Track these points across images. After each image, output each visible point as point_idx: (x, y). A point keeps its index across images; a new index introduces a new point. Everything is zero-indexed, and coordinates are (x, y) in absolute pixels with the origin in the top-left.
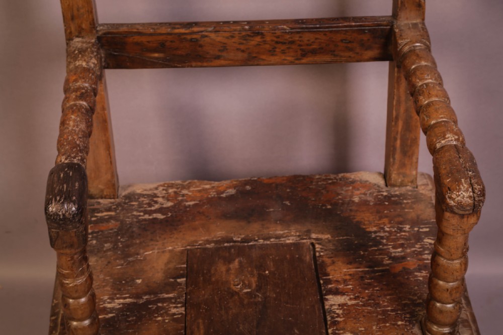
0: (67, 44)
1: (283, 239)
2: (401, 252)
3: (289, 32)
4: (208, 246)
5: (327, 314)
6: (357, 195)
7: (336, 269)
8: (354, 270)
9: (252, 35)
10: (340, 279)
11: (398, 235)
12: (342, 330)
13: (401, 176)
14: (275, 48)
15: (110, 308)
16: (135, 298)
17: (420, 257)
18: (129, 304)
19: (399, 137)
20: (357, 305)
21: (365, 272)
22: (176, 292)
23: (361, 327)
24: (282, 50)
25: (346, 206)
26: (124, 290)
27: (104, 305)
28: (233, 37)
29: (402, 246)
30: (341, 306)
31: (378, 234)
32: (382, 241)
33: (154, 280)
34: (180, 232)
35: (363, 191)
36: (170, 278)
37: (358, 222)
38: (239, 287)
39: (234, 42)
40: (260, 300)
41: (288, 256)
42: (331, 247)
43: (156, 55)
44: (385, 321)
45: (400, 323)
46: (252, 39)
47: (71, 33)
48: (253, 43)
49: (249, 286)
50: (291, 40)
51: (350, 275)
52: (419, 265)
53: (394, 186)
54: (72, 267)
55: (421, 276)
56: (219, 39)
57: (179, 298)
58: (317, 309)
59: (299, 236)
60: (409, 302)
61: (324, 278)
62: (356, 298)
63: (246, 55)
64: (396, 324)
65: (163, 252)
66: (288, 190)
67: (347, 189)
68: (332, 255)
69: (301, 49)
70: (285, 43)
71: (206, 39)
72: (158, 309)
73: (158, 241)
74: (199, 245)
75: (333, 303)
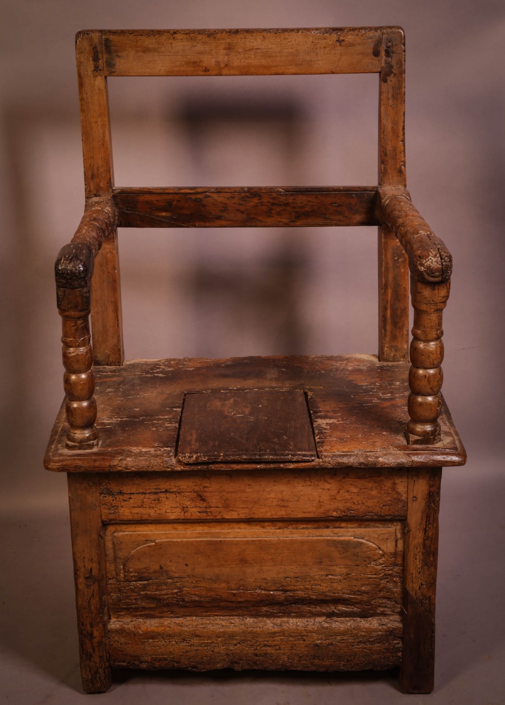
0: (86, 202)
1: (277, 389)
2: (391, 396)
3: (284, 194)
4: (205, 392)
5: (315, 429)
6: (351, 366)
7: (326, 404)
8: (344, 405)
9: (250, 196)
10: (329, 410)
11: (389, 387)
12: (328, 436)
13: (393, 350)
14: (272, 209)
15: (108, 423)
16: (132, 418)
18: (125, 421)
19: (389, 306)
20: (345, 423)
22: (171, 415)
23: (347, 435)
24: (277, 212)
25: (339, 372)
26: (122, 414)
27: (103, 421)
28: (233, 198)
29: (391, 393)
30: (329, 424)
32: (372, 390)
33: (151, 409)
34: (179, 383)
35: (357, 363)
36: (166, 408)
37: (350, 380)
38: (233, 413)
39: (234, 203)
40: (252, 420)
41: (281, 398)
43: (164, 214)
44: (370, 432)
45: (385, 433)
46: (250, 200)
47: (90, 191)
48: (251, 204)
49: (242, 413)
50: (285, 202)
51: (340, 408)
53: (387, 361)
54: (75, 334)
56: (220, 199)
58: (306, 427)
59: (292, 387)
61: (315, 409)
62: (343, 420)
63: (244, 216)
64: (381, 434)
65: (162, 394)
66: (285, 363)
67: (342, 362)
68: (323, 397)
69: (294, 212)
70: (280, 205)
71: (209, 199)
72: (153, 424)
73: (157, 388)
74: (195, 391)
75: (322, 423)
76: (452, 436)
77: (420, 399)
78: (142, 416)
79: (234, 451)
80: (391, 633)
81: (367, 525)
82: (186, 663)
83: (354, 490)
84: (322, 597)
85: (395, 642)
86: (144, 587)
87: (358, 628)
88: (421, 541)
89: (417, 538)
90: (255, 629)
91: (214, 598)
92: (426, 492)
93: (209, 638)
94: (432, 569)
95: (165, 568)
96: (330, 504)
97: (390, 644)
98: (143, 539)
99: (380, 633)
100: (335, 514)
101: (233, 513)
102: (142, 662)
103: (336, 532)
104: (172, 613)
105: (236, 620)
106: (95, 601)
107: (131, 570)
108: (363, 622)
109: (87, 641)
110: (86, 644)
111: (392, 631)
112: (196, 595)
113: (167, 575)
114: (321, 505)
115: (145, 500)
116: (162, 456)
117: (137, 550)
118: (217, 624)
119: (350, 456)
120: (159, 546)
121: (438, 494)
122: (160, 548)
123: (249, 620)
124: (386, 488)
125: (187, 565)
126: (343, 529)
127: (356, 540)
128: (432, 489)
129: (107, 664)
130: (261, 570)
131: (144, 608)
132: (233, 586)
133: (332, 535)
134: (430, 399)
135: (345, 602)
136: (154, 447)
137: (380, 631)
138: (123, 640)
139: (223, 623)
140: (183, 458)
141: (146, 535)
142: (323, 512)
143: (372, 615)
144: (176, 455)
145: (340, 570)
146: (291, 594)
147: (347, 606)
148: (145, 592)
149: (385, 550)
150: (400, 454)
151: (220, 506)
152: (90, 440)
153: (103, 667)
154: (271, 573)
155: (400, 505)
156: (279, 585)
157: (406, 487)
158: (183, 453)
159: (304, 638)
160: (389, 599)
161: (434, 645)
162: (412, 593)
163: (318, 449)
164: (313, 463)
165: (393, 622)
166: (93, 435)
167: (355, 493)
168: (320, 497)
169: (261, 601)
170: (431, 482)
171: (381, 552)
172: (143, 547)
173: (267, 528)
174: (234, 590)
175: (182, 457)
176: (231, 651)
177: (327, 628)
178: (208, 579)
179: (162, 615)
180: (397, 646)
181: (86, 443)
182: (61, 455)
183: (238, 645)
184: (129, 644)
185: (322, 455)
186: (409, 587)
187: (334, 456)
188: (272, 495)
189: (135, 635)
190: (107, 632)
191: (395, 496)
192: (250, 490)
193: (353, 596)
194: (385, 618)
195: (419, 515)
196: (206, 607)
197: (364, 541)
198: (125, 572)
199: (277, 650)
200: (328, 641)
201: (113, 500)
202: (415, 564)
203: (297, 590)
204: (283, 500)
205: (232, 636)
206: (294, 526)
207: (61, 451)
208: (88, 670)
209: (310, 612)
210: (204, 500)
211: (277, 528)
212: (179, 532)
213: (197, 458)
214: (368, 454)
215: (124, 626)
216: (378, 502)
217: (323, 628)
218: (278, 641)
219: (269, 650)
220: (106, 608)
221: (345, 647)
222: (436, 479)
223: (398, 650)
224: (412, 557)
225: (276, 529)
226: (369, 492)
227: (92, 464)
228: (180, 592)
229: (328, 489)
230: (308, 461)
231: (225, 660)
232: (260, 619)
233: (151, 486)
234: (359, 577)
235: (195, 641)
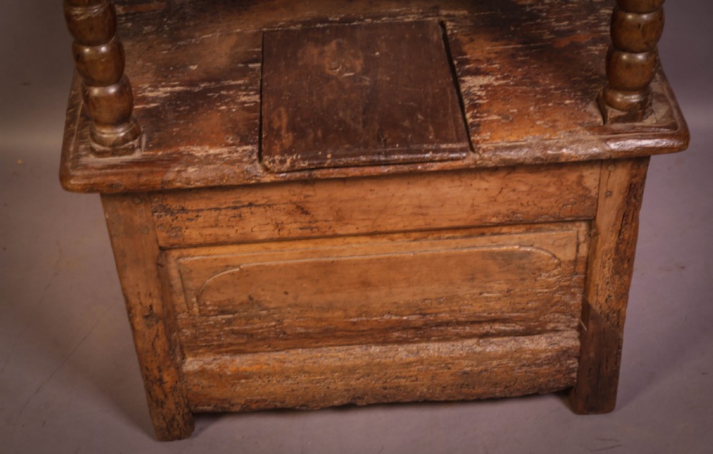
1: (399, 18)
2: (568, 25)
4: (292, 28)
5: (464, 97)
7: (476, 47)
8: (502, 47)
10: (481, 58)
11: (564, 7)
12: (486, 112)
15: (152, 97)
16: (188, 86)
17: (595, 29)
18: (179, 93)
20: (507, 84)
21: (518, 50)
22: (247, 78)
23: (512, 109)
26: (173, 77)
27: (143, 94)
29: (569, 18)
30: (484, 87)
31: (534, 7)
32: (540, 14)
33: (215, 66)
34: (253, 12)
36: (238, 63)
38: (338, 70)
40: (367, 83)
41: (407, 36)
42: (469, 23)
44: (547, 101)
45: (567, 102)
49: (352, 70)
51: (496, 53)
52: (593, 38)
55: (596, 50)
57: (251, 85)
58: (449, 93)
59: (422, 13)
60: (579, 79)
61: (460, 57)
62: (504, 78)
64: (563, 103)
65: (229, 35)
68: (469, 33)
72: (221, 98)
73: (220, 23)
74: (279, 27)
75: (472, 85)
76: (666, 101)
77: (625, 57)
78: (203, 81)
79: (347, 149)
80: (565, 353)
81: (538, 228)
82: (293, 402)
83: (523, 188)
84: (473, 319)
85: (568, 362)
86: (229, 322)
87: (520, 350)
88: (613, 245)
89: (608, 241)
90: (383, 361)
91: (327, 330)
92: (626, 184)
93: (322, 373)
94: (626, 278)
95: (255, 299)
96: (488, 208)
97: (561, 365)
98: (221, 264)
99: (550, 354)
100: (494, 220)
101: (349, 226)
102: (233, 405)
103: (495, 241)
104: (269, 346)
105: (357, 350)
106: (161, 343)
107: (208, 303)
108: (528, 342)
109: (156, 387)
110: (154, 390)
111: (565, 351)
112: (301, 327)
113: (260, 306)
114: (474, 210)
115: (220, 217)
116: (240, 161)
117: (215, 279)
118: (332, 357)
119: (521, 147)
120: (245, 273)
121: (643, 184)
122: (248, 275)
123: (375, 349)
124: (569, 183)
125: (286, 293)
126: (504, 236)
127: (522, 249)
128: (634, 180)
129: (186, 410)
130: (390, 293)
131: (231, 344)
132: (353, 314)
133: (489, 244)
134: (640, 57)
135: (504, 321)
136: (227, 145)
137: (550, 351)
138: (205, 383)
139: (340, 355)
140: (272, 164)
141: (226, 259)
142: (478, 218)
143: (539, 333)
144: (260, 159)
145: (499, 286)
146: (432, 318)
147: (507, 324)
148: (231, 328)
149: (562, 259)
150: (594, 140)
151: (331, 219)
152: (127, 141)
153: (181, 414)
154: (405, 295)
155: (588, 203)
156: (415, 309)
157: (598, 179)
158: (270, 154)
159: (450, 366)
160: (564, 313)
161: (620, 362)
162: (596, 308)
163: (472, 138)
164: (466, 162)
165: (569, 339)
166: (131, 132)
167: (524, 192)
168: (474, 200)
169: (391, 328)
170: (634, 171)
171: (556, 261)
172: (223, 275)
173: (398, 240)
174: (354, 317)
175: (270, 163)
176: (351, 385)
177: (480, 353)
178: (317, 308)
179: (256, 349)
180: (571, 366)
181: (122, 147)
182: (85, 167)
183: (362, 380)
184: (213, 386)
185: (479, 148)
186: (592, 300)
187: (497, 149)
188: (405, 201)
189: (221, 376)
190: (181, 375)
191: (581, 193)
192: (373, 196)
193: (516, 314)
194: (557, 334)
195: (613, 213)
196: (315, 338)
197: (534, 250)
198: (200, 306)
199: (413, 381)
200: (481, 368)
201: (173, 220)
202: (602, 273)
203: (440, 313)
204: (420, 207)
205: (352, 370)
206: (436, 235)
207: (84, 160)
208: (162, 417)
209: (457, 334)
210: (307, 213)
211: (412, 239)
212: (272, 253)
213: (293, 162)
214: (547, 143)
215: (205, 366)
216: (556, 201)
217: (475, 353)
218: (414, 371)
219: (403, 381)
220: (178, 347)
221: (503, 373)
222: (642, 166)
223: (572, 371)
224: (599, 265)
225: (410, 241)
226: (545, 189)
227: (135, 179)
228: (279, 324)
229: (486, 189)
230: (458, 159)
231: (344, 396)
232: (389, 346)
233: (228, 199)
234: (525, 293)
235: (303, 378)
